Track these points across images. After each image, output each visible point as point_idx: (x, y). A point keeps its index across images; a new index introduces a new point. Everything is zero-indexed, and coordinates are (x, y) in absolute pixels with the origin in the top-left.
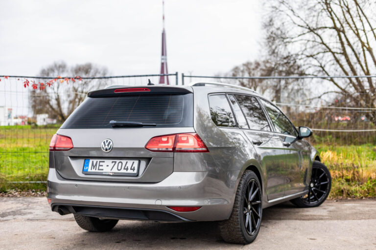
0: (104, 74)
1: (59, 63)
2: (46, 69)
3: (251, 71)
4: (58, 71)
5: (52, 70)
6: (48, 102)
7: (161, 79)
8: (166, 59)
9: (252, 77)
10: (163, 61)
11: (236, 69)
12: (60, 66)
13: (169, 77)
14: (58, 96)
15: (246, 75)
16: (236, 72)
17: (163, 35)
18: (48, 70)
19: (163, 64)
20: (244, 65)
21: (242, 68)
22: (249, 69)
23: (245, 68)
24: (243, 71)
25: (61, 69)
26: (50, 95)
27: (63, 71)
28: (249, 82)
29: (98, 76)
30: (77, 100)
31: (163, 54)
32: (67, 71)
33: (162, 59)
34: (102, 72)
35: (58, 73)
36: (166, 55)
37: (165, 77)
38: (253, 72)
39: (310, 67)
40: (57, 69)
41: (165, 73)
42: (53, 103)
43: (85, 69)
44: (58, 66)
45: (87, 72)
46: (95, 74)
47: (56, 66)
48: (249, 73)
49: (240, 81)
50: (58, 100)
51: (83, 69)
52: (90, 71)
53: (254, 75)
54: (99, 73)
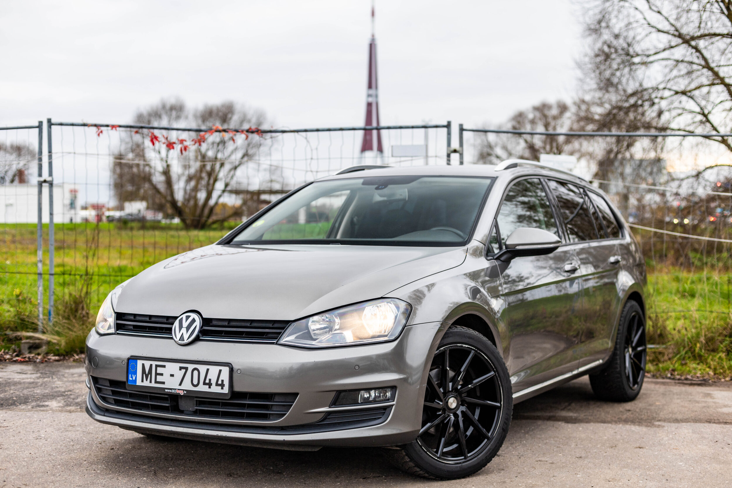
0: (260, 124)
1: (171, 101)
2: (145, 112)
3: (550, 120)
4: (170, 117)
5: (156, 114)
6: (147, 178)
7: (365, 135)
8: (377, 96)
9: (551, 131)
10: (370, 100)
11: (520, 117)
12: (172, 108)
13: (384, 132)
14: (168, 166)
15: (541, 129)
16: (519, 122)
17: (372, 47)
18: (150, 115)
19: (369, 105)
20: (536, 109)
21: (531, 116)
22: (545, 116)
23: (538, 114)
24: (533, 122)
25: (174, 113)
26: (152, 164)
27: (178, 117)
28: (545, 142)
29: (246, 127)
30: (204, 175)
31: (370, 86)
32: (187, 118)
33: (369, 96)
34: (254, 120)
35: (169, 121)
36: (376, 88)
37: (375, 132)
38: (553, 123)
39: (679, 115)
40: (166, 113)
41: (374, 124)
42: (158, 179)
43: (221, 114)
44: (168, 106)
45: (225, 119)
46: (242, 122)
47: (164, 107)
48: (546, 126)
49: (526, 141)
50: (166, 172)
51: (217, 114)
52: (231, 118)
53: (555, 128)
54: (249, 121)
